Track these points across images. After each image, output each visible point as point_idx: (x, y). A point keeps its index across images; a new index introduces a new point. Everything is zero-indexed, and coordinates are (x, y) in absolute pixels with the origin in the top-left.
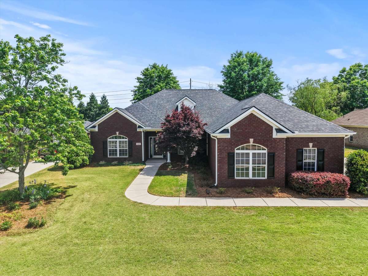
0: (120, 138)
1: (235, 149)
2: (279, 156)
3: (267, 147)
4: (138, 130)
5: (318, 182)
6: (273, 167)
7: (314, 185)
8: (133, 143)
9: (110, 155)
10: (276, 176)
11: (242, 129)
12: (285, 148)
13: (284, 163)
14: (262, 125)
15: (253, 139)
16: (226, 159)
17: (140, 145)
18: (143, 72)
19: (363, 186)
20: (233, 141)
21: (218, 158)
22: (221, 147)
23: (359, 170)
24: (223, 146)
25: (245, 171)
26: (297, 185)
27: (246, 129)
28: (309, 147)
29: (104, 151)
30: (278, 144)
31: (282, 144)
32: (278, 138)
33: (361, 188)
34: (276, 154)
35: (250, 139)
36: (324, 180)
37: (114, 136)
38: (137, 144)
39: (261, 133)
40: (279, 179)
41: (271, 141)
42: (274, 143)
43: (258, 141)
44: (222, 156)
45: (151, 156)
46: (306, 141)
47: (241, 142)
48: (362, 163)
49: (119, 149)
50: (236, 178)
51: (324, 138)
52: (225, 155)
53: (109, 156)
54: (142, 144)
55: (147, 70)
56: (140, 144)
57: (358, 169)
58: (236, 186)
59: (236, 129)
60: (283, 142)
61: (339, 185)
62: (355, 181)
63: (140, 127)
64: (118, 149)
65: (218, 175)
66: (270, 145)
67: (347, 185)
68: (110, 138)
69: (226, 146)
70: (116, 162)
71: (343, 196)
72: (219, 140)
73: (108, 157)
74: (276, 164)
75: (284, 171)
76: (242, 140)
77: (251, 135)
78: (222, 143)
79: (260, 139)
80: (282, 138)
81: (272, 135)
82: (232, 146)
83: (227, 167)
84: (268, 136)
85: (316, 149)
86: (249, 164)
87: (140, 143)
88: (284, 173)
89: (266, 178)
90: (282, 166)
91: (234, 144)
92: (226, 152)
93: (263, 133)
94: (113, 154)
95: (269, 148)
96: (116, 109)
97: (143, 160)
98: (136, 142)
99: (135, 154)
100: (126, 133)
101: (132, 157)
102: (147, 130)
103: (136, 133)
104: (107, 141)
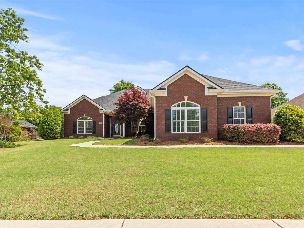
0: (86, 119)
1: (172, 106)
2: (211, 112)
3: (200, 104)
4: (101, 112)
5: (249, 129)
6: (206, 122)
7: (246, 133)
8: (96, 123)
9: (79, 132)
10: (208, 130)
11: (178, 88)
12: (216, 104)
13: (216, 118)
14: (196, 84)
15: (187, 97)
16: (163, 115)
17: (102, 124)
18: (114, 86)
19: (294, 133)
20: (169, 99)
21: (156, 114)
22: (158, 104)
23: (289, 119)
24: (160, 104)
25: (180, 127)
26: (228, 135)
27: (181, 88)
28: (239, 106)
29: (74, 129)
30: (210, 101)
31: (214, 101)
32: (209, 96)
33: (291, 136)
34: (209, 109)
35: (185, 97)
36: (255, 128)
37: (82, 117)
38: (99, 123)
39: (194, 92)
40: (212, 133)
41: (204, 98)
42: (206, 100)
43: (192, 98)
44: (160, 113)
45: (112, 135)
46: (235, 100)
47: (177, 99)
48: (291, 113)
50: (172, 133)
51: (252, 97)
52: (162, 111)
54: (103, 123)
55: (117, 84)
56: (101, 123)
57: (287, 119)
58: (172, 139)
59: (172, 88)
60: (215, 99)
61: (271, 132)
62: (284, 131)
63: (101, 110)
64: (85, 127)
65: (156, 130)
66: (203, 102)
67: (278, 131)
68: (79, 119)
69: (163, 104)
70: (82, 137)
71: (274, 142)
72: (157, 98)
73: (77, 134)
74: (208, 119)
75: (216, 125)
76: (178, 97)
77: (186, 93)
78: (160, 100)
79: (194, 97)
80: (214, 96)
81: (205, 93)
82: (169, 104)
83: (164, 123)
84: (201, 94)
85: (245, 107)
86: (184, 120)
87: (102, 123)
88: (216, 127)
89: (200, 132)
90: (214, 121)
91: (171, 101)
92: (163, 109)
93: (197, 92)
94: (81, 132)
95: (202, 105)
96: (84, 96)
97: (104, 136)
98: (99, 122)
99: (97, 131)
100: (92, 115)
101: (95, 134)
102: (107, 112)
103: (98, 114)
104: (76, 122)
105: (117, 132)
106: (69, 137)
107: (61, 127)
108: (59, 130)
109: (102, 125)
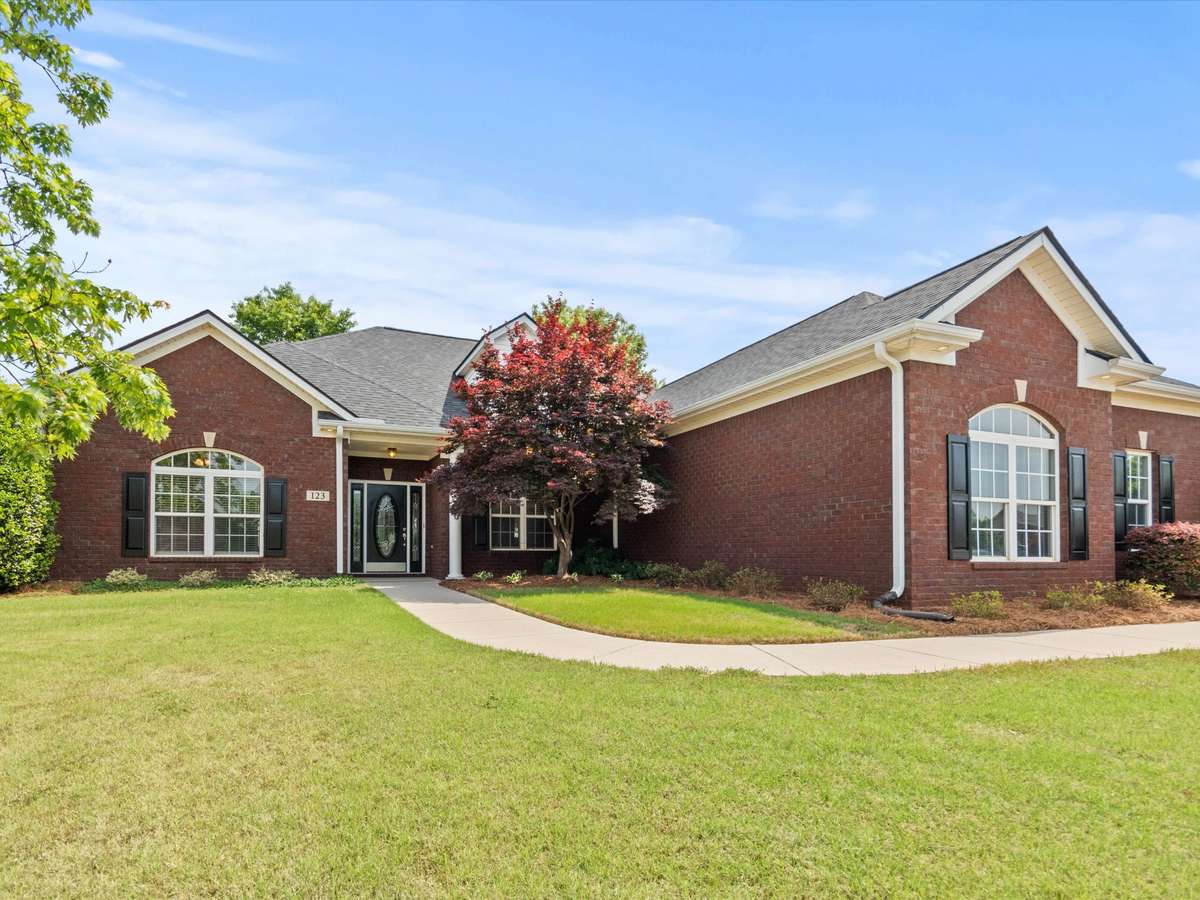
0: (221, 463)
2: (1095, 466)
3: (1064, 424)
4: (319, 429)
6: (1085, 511)
8: (292, 489)
9: (162, 544)
10: (1090, 549)
12: (1110, 433)
14: (1049, 327)
15: (1025, 382)
16: (940, 466)
17: (327, 499)
25: (992, 530)
28: (1139, 448)
29: (126, 524)
30: (1094, 413)
31: (1103, 415)
32: (1091, 390)
34: (1090, 453)
35: (1017, 382)
37: (188, 451)
38: (311, 496)
40: (1100, 563)
41: (1074, 399)
42: (1082, 410)
43: (1040, 392)
44: (924, 451)
45: (357, 565)
46: (1130, 422)
49: (217, 520)
50: (972, 558)
52: (933, 444)
53: (158, 549)
54: (333, 495)
56: (324, 496)
60: (1106, 409)
63: (326, 415)
64: (209, 516)
65: (913, 542)
66: (1072, 416)
68: (167, 463)
70: (206, 575)
73: (153, 553)
74: (1088, 498)
75: (1112, 526)
76: (991, 381)
77: (1019, 364)
78: (925, 385)
80: (1103, 393)
82: (960, 409)
83: (943, 505)
84: (1064, 378)
85: (1149, 456)
86: (1008, 497)
87: (327, 494)
88: (1111, 536)
89: (1055, 557)
90: (1104, 508)
91: (967, 397)
92: (938, 432)
94: (181, 544)
95: (1069, 429)
96: (207, 318)
97: (340, 570)
98: (307, 487)
99: (294, 540)
100: (257, 439)
101: (284, 556)
102: (359, 433)
103: (306, 443)
104: (146, 476)
105: (386, 546)
106: (109, 579)
107: (44, 506)
108: (31, 529)
109: (332, 503)
